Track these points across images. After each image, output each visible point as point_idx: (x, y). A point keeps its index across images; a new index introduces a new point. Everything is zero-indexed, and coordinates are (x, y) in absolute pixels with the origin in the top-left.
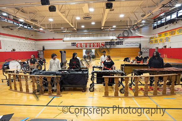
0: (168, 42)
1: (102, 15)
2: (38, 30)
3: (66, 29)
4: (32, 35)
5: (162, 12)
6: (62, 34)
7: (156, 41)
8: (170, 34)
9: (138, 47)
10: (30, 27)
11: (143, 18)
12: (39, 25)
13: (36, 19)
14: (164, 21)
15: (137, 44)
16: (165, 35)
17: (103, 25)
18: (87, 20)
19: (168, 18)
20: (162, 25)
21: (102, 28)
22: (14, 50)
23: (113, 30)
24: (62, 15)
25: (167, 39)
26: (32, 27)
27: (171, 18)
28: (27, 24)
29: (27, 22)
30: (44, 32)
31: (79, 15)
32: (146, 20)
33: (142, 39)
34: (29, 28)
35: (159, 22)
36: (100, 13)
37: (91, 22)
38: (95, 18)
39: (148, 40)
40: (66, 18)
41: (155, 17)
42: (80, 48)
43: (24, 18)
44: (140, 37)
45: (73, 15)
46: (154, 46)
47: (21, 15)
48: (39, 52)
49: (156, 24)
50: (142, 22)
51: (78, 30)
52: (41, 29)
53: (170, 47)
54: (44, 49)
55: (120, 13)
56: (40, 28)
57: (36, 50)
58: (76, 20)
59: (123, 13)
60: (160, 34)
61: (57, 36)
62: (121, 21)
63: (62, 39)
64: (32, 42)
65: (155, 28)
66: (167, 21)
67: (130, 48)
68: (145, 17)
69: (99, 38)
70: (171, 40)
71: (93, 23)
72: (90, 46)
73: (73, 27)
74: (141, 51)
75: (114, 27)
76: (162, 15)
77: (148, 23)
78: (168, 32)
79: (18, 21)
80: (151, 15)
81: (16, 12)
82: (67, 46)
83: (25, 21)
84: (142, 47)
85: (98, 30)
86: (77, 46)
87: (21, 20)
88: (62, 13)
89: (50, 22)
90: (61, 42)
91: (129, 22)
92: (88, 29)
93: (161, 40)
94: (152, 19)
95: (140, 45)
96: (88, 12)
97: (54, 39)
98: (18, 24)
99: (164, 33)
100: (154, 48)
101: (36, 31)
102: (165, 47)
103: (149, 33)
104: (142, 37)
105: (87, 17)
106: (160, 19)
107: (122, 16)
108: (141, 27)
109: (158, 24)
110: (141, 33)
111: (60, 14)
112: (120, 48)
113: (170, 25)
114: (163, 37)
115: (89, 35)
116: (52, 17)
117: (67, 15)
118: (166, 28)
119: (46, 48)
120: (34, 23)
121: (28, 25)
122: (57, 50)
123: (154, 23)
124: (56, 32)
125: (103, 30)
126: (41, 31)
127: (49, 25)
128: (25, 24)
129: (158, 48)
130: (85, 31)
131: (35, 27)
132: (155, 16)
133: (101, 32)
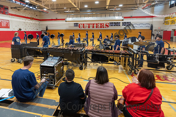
2: (42, 11)
3: (69, 9)
7: (173, 22)
12: (43, 6)
15: (148, 25)
17: (108, 4)
21: (107, 7)
23: (119, 9)
29: (32, 2)
30: (47, 13)
33: (154, 20)
34: (34, 8)
39: (162, 20)
42: (83, 29)
44: (152, 17)
46: (170, 28)
51: (81, 10)
52: (45, 10)
57: (40, 30)
61: (60, 16)
63: (64, 19)
64: (36, 22)
65: (172, 6)
69: (103, 18)
71: (97, 2)
72: (93, 27)
73: (76, 7)
75: (121, 6)
77: (163, 1)
79: (24, 2)
82: (70, 27)
84: (154, 29)
89: (54, 2)
92: (91, 9)
97: (57, 20)
98: (24, 5)
103: (164, 12)
115: (93, 16)
119: (49, 28)
120: (38, 4)
121: (34, 5)
124: (59, 12)
125: (108, 10)
127: (53, 5)
128: (30, 5)
131: (39, 8)
133: (106, 12)
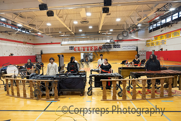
0: (164, 45)
1: (99, 20)
2: (36, 35)
3: (64, 33)
4: (30, 40)
5: (157, 16)
6: (60, 38)
7: (152, 44)
8: (166, 37)
9: (135, 50)
10: (29, 31)
11: (139, 22)
12: (37, 30)
13: (34, 23)
14: (160, 24)
15: (134, 47)
16: (161, 38)
17: (100, 29)
18: (85, 24)
19: (163, 21)
20: (158, 28)
21: (100, 32)
22: (12, 55)
23: (110, 33)
24: (60, 20)
25: (163, 42)
26: (30, 32)
27: (166, 21)
28: (25, 29)
29: (26, 26)
30: (42, 37)
31: (77, 20)
32: (142, 24)
33: (138, 42)
34: (27, 32)
35: (155, 25)
36: (97, 17)
37: (88, 27)
38: (92, 22)
39: (145, 43)
40: (64, 22)
41: (151, 21)
42: (78, 52)
43: (22, 23)
44: (137, 40)
45: (71, 20)
46: (151, 49)
47: (19, 20)
48: (37, 56)
49: (152, 28)
50: (138, 25)
51: (75, 34)
52: (39, 34)
53: (167, 50)
54: (42, 53)
55: (117, 17)
56: (39, 32)
57: (34, 54)
58: (73, 24)
59: (119, 17)
60: (156, 37)
61: (55, 40)
62: (118, 25)
63: (60, 43)
64: (30, 47)
65: (151, 31)
66: (162, 24)
67: (128, 51)
68: (141, 21)
69: (96, 42)
70: (167, 43)
71: (91, 27)
72: (88, 50)
73: (71, 31)
74: (138, 54)
75: (111, 30)
76: (157, 18)
77: (144, 26)
78: (164, 35)
79: (16, 26)
80: (146, 18)
81: (14, 17)
82: (65, 50)
83: (23, 26)
84: (139, 50)
85: (95, 33)
86: (75, 50)
87: (20, 25)
88: (60, 17)
89: (48, 26)
90: (59, 46)
91: (125, 25)
92: (85, 33)
93: (157, 43)
94: (148, 22)
95: (137, 48)
96: (86, 16)
97: (52, 43)
98: (16, 29)
99: (160, 36)
100: (151, 50)
101: (34, 36)
102: (162, 49)
103: (145, 36)
104: (139, 40)
105: (85, 21)
106: (156, 22)
107: (118, 20)
108: (138, 31)
109: (154, 27)
110: (137, 36)
111: (58, 18)
112: (117, 51)
113: (165, 28)
114: (159, 40)
115: (87, 39)
116: (50, 21)
117: (64, 19)
118: (161, 31)
119: (44, 52)
120: (32, 28)
121: (27, 29)
122: (55, 54)
123: (150, 27)
124: (54, 36)
125: (100, 34)
126: (39, 35)
127: (47, 29)
128: (23, 29)
129: (154, 50)
130: (83, 35)
131: (33, 32)
132: (151, 19)
133: (99, 36)
